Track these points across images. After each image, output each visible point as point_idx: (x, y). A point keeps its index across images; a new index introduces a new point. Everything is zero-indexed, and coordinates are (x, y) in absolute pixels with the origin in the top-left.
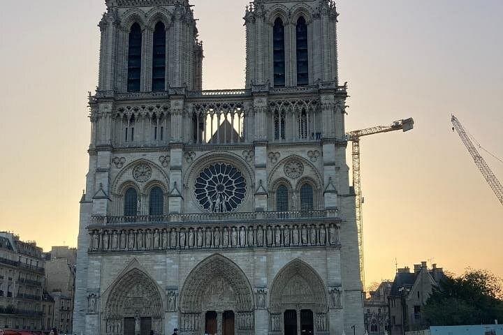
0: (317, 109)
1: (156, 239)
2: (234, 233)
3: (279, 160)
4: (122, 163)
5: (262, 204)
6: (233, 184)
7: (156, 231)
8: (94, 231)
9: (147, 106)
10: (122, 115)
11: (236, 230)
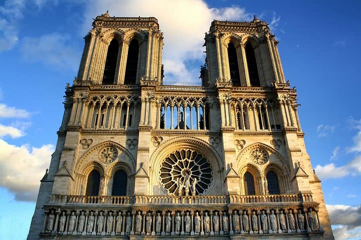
0: (274, 106)
1: (119, 223)
2: (207, 218)
3: (245, 146)
4: (88, 145)
5: (235, 188)
6: (199, 170)
7: (120, 213)
8: (50, 210)
9: (119, 96)
10: (95, 103)
11: (209, 215)
